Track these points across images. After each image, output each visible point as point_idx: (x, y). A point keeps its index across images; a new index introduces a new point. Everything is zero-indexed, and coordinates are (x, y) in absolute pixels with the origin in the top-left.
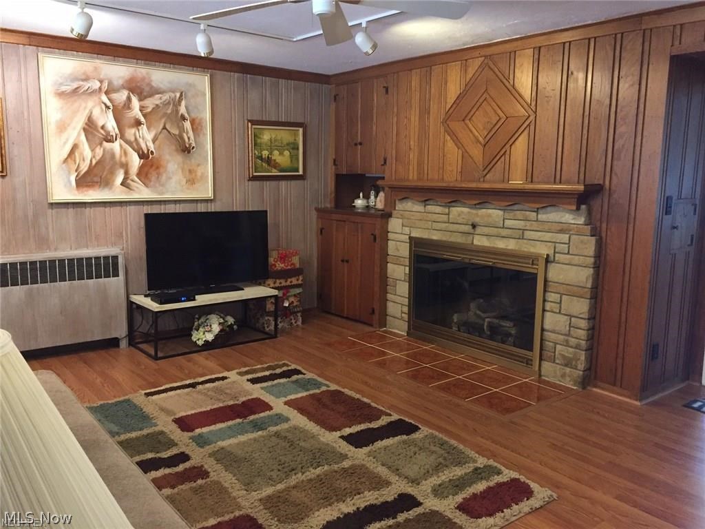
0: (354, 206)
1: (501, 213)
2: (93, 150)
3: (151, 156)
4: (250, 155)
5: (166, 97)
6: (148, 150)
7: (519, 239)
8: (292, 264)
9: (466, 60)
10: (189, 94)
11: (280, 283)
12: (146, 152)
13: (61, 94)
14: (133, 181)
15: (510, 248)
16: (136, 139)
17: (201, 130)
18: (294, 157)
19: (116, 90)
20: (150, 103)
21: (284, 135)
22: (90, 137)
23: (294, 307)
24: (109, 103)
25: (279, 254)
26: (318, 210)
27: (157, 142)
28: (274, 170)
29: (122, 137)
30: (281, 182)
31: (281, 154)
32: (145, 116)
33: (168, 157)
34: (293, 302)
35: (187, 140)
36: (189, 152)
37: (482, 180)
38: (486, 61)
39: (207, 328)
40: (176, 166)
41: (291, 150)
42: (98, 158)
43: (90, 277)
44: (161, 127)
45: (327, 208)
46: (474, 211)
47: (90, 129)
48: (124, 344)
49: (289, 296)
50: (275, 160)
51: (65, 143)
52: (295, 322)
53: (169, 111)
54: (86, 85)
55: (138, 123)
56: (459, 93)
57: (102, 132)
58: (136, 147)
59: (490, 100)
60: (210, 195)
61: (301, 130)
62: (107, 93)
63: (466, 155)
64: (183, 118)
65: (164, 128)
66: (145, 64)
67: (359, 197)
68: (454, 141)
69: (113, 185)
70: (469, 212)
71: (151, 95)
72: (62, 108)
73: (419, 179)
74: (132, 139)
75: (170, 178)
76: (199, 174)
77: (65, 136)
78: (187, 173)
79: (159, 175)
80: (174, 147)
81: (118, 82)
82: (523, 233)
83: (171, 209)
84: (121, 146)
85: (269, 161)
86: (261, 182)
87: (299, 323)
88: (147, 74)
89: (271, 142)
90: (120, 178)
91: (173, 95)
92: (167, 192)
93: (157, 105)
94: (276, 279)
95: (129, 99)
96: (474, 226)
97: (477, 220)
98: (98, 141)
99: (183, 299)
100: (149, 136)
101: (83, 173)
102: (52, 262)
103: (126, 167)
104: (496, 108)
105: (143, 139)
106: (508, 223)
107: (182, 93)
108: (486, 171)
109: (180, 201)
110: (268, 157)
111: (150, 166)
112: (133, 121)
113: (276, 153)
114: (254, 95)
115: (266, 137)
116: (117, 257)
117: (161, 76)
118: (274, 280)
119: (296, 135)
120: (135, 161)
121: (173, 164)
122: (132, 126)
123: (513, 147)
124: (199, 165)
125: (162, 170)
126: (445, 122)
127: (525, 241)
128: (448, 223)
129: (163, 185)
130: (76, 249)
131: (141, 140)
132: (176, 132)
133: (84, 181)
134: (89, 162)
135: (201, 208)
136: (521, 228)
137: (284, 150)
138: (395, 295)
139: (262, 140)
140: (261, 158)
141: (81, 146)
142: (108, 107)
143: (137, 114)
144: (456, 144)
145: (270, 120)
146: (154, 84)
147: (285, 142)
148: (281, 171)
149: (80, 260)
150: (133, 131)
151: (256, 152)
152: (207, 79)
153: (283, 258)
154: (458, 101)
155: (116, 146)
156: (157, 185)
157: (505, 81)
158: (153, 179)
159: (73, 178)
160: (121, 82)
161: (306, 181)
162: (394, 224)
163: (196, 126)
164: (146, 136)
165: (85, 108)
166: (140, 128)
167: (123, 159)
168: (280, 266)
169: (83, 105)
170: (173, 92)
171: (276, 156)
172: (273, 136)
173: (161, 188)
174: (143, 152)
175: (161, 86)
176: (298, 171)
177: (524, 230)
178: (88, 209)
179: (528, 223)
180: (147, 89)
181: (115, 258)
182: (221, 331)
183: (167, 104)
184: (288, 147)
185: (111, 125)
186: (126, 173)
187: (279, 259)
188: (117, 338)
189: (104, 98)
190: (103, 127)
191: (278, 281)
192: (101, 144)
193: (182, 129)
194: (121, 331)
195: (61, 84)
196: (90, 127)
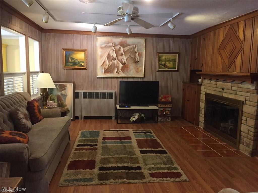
0: (198, 82)
1: (230, 84)
2: (109, 63)
3: (125, 64)
4: (158, 63)
5: (131, 47)
6: (125, 62)
7: (236, 94)
8: (168, 100)
9: (225, 26)
10: (138, 45)
11: (163, 106)
12: (124, 63)
13: (102, 48)
14: (120, 71)
15: (233, 98)
16: (121, 59)
17: (142, 56)
18: (174, 64)
19: (117, 46)
20: (126, 49)
21: (171, 57)
22: (108, 59)
23: (168, 115)
24: (114, 49)
25: (163, 96)
26: (183, 82)
27: (127, 60)
28: (166, 68)
29: (117, 59)
30: (169, 73)
31: (169, 63)
32: (124, 52)
33: (130, 64)
34: (167, 113)
35: (137, 59)
36: (137, 63)
37: (228, 71)
38: (231, 27)
39: (134, 117)
40: (133, 67)
41: (173, 62)
42: (110, 65)
43: (105, 98)
44: (129, 55)
45: (187, 82)
46: (223, 83)
47: (109, 57)
48: (113, 118)
49: (166, 111)
50: (167, 65)
51: (102, 61)
52: (168, 120)
53: (132, 51)
54: (109, 45)
55: (122, 55)
56: (223, 39)
57: (112, 57)
58: (121, 61)
59: (231, 41)
60: (143, 76)
61: (177, 55)
62: (114, 47)
63: (224, 62)
64: (136, 53)
65: (130, 56)
66: (126, 37)
67: (201, 78)
68: (221, 57)
69: (114, 72)
70: (222, 84)
71: (126, 46)
72: (102, 51)
73: (211, 71)
74: (120, 59)
75: (131, 71)
76: (140, 69)
77: (102, 59)
78: (136, 69)
79: (127, 70)
80: (132, 61)
81: (117, 43)
82: (237, 92)
83: (131, 80)
84: (117, 61)
85: (165, 65)
86: (162, 72)
87: (170, 120)
88: (126, 40)
89: (166, 59)
90: (116, 71)
91: (133, 46)
92: (130, 75)
93: (128, 49)
94: (161, 104)
95: (120, 48)
96: (223, 89)
97: (224, 87)
98: (111, 60)
99: (126, 107)
100: (125, 58)
101: (106, 69)
102: (96, 93)
103: (118, 67)
104: (233, 44)
105: (123, 59)
106: (233, 88)
107: (136, 45)
108: (229, 68)
109: (134, 78)
110: (164, 64)
111: (125, 67)
112: (121, 54)
113: (167, 63)
114: (161, 44)
115: (164, 57)
116: (113, 93)
117: (130, 41)
118: (161, 105)
119: (175, 56)
120: (121, 66)
121: (132, 67)
122: (120, 56)
123: (237, 58)
124: (140, 67)
125: (128, 68)
126: (219, 50)
127: (237, 95)
128: (216, 88)
129: (128, 73)
130: (103, 90)
131: (123, 60)
132: (134, 57)
133: (106, 71)
134: (108, 66)
135: (140, 80)
136: (236, 90)
137: (171, 62)
138: (202, 114)
139: (162, 59)
140: (162, 64)
141: (106, 62)
142: (114, 50)
143: (122, 52)
144: (221, 58)
145: (166, 52)
146: (128, 43)
147: (171, 59)
148: (169, 69)
149: (103, 93)
150: (121, 57)
151: (160, 63)
152: (144, 40)
153: (165, 98)
154: (222, 42)
155: (115, 61)
156: (127, 73)
157: (236, 33)
158: (126, 71)
159: (103, 70)
160: (118, 43)
161: (179, 72)
162: (203, 88)
163: (140, 55)
164: (124, 58)
165: (108, 51)
166: (123, 56)
167: (117, 65)
168: (163, 100)
169: (107, 50)
170: (133, 45)
171: (167, 64)
172: (167, 57)
173: (128, 74)
174: (123, 63)
175: (130, 43)
176: (176, 69)
177: (237, 91)
178: (107, 79)
179: (238, 88)
180: (125, 45)
181: (112, 93)
182: (138, 118)
183: (131, 49)
184: (172, 61)
185: (115, 55)
186: (118, 69)
187: (163, 98)
188: (111, 116)
189: (113, 48)
190: (112, 56)
191: (162, 105)
192: (111, 61)
193: (135, 56)
194: (113, 114)
195: (102, 45)
196: (109, 56)
